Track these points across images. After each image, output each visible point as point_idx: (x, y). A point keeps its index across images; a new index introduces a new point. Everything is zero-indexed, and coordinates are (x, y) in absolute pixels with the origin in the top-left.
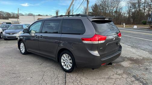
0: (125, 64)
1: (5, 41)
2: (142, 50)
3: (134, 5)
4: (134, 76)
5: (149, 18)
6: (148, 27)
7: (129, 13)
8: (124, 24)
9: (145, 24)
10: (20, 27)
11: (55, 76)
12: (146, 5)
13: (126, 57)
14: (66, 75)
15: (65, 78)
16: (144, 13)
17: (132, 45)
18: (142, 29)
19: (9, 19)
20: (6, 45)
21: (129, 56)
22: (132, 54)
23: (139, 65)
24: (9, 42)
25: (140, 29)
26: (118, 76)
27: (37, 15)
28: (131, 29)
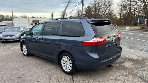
0: (128, 64)
1: (3, 44)
2: (139, 51)
3: (124, 7)
4: (140, 77)
5: (140, 19)
6: (139, 28)
7: (120, 15)
8: (117, 25)
9: (135, 25)
10: (17, 29)
11: (62, 79)
12: (136, 7)
13: (127, 58)
14: (72, 77)
15: (73, 81)
16: (135, 14)
17: (129, 46)
18: (134, 30)
19: (3, 21)
20: (4, 48)
21: (129, 57)
22: (132, 55)
23: (141, 66)
24: (7, 44)
25: (132, 30)
26: (124, 78)
27: (31, 18)
28: (123, 30)
